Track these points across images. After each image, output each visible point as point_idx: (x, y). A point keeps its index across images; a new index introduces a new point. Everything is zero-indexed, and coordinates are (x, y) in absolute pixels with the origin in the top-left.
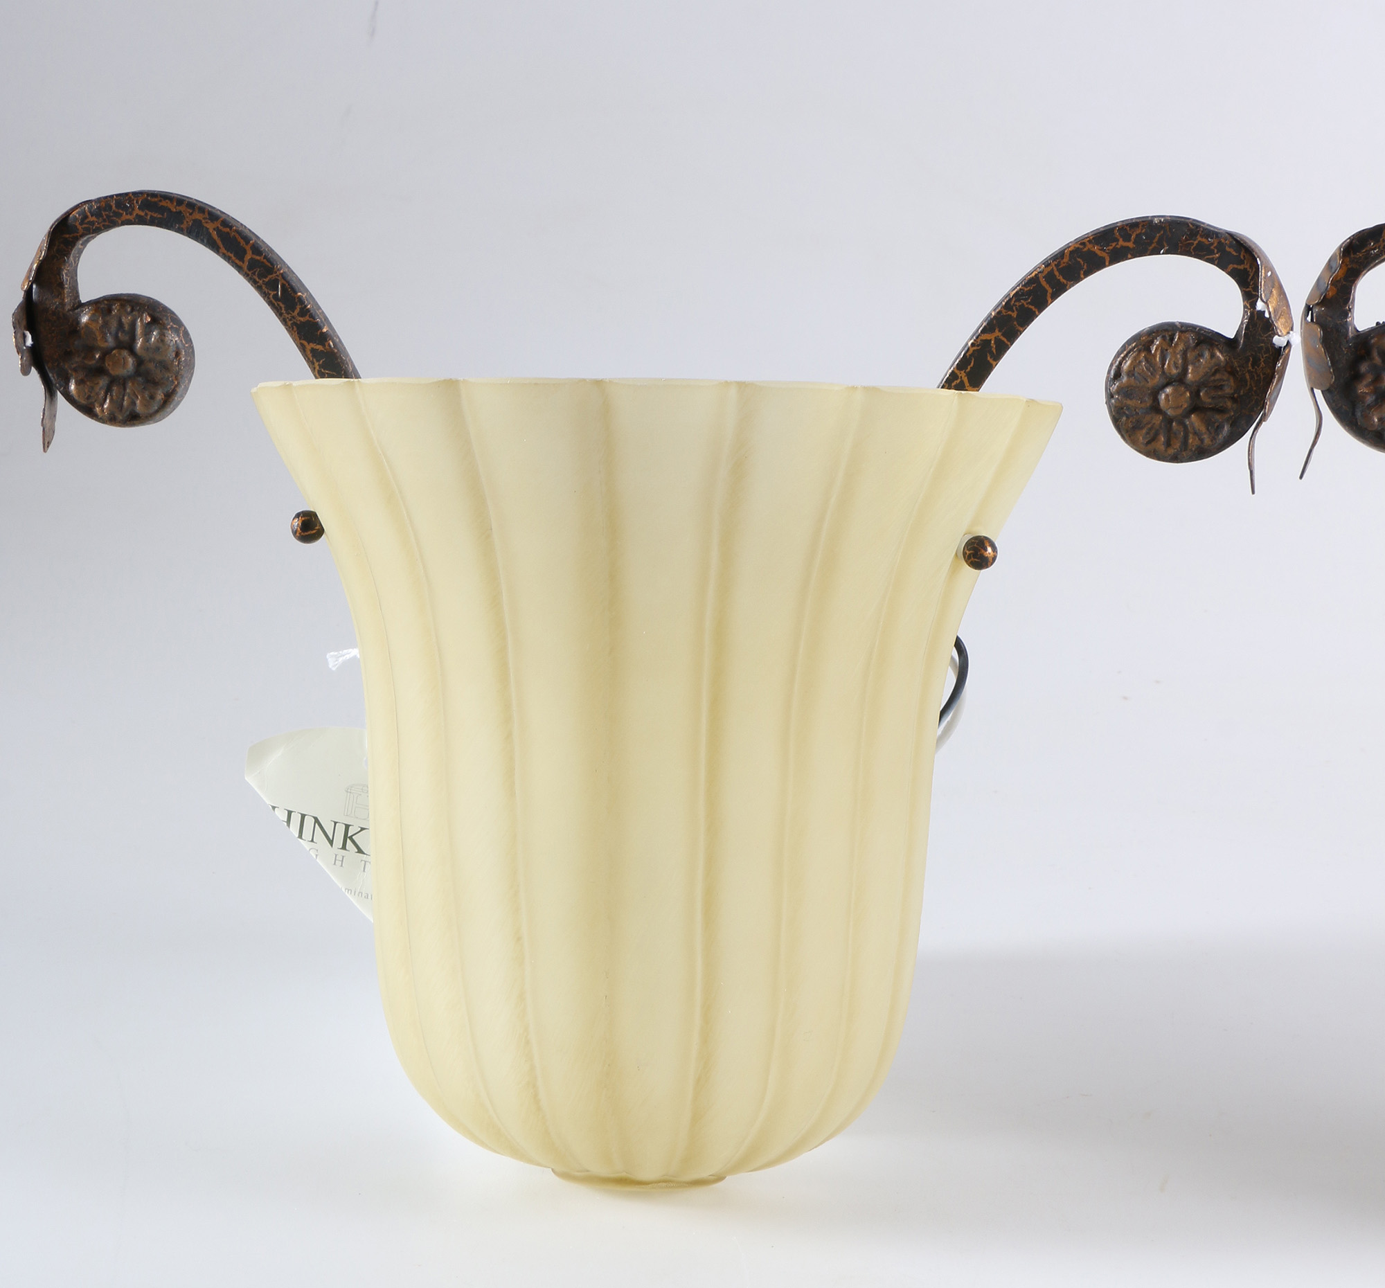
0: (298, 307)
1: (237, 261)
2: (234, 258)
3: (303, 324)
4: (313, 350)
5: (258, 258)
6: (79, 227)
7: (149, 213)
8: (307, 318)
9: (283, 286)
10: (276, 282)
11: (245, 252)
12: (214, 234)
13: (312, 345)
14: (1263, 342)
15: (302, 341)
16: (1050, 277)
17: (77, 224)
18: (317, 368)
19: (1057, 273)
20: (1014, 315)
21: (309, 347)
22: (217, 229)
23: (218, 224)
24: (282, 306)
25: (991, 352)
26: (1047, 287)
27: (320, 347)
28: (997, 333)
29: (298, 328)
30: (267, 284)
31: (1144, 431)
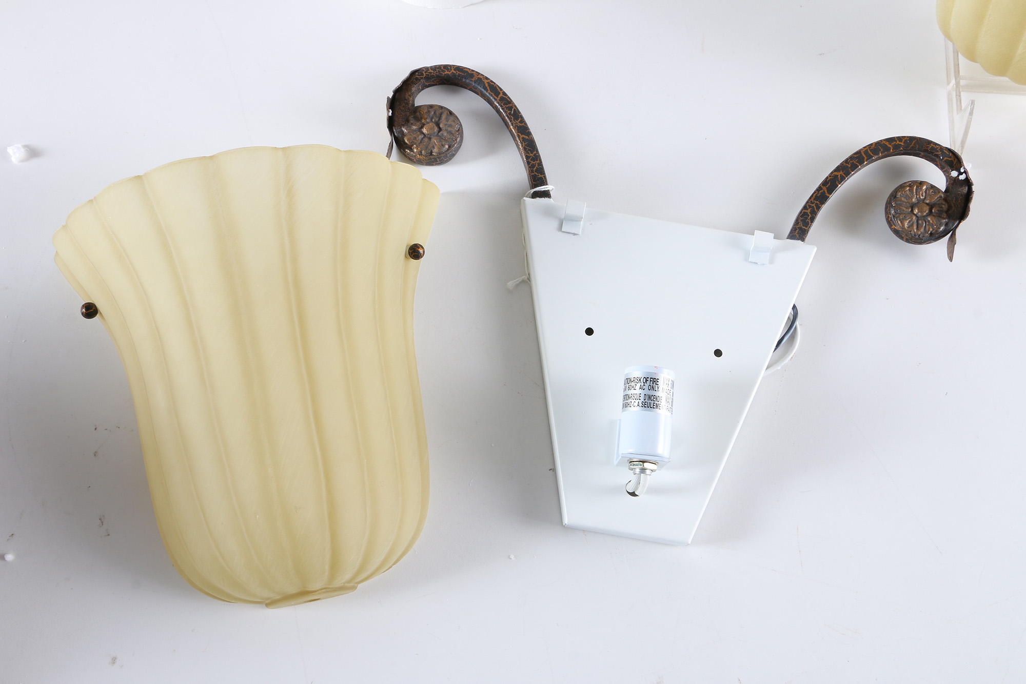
0: (520, 119)
1: (495, 97)
2: (494, 95)
3: (520, 126)
4: (523, 138)
5: (505, 97)
6: (424, 73)
7: (458, 72)
8: (523, 124)
9: (514, 109)
10: (512, 107)
11: (499, 93)
12: (487, 85)
13: (523, 136)
14: (960, 191)
15: (519, 134)
16: (866, 152)
17: (424, 72)
18: (524, 146)
19: (869, 151)
20: (849, 166)
21: (522, 136)
22: (488, 83)
23: (488, 81)
24: (513, 118)
25: (838, 180)
26: (865, 156)
27: (527, 137)
28: (841, 173)
29: (518, 128)
30: (507, 108)
31: (908, 221)
